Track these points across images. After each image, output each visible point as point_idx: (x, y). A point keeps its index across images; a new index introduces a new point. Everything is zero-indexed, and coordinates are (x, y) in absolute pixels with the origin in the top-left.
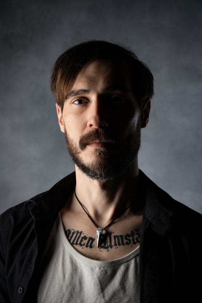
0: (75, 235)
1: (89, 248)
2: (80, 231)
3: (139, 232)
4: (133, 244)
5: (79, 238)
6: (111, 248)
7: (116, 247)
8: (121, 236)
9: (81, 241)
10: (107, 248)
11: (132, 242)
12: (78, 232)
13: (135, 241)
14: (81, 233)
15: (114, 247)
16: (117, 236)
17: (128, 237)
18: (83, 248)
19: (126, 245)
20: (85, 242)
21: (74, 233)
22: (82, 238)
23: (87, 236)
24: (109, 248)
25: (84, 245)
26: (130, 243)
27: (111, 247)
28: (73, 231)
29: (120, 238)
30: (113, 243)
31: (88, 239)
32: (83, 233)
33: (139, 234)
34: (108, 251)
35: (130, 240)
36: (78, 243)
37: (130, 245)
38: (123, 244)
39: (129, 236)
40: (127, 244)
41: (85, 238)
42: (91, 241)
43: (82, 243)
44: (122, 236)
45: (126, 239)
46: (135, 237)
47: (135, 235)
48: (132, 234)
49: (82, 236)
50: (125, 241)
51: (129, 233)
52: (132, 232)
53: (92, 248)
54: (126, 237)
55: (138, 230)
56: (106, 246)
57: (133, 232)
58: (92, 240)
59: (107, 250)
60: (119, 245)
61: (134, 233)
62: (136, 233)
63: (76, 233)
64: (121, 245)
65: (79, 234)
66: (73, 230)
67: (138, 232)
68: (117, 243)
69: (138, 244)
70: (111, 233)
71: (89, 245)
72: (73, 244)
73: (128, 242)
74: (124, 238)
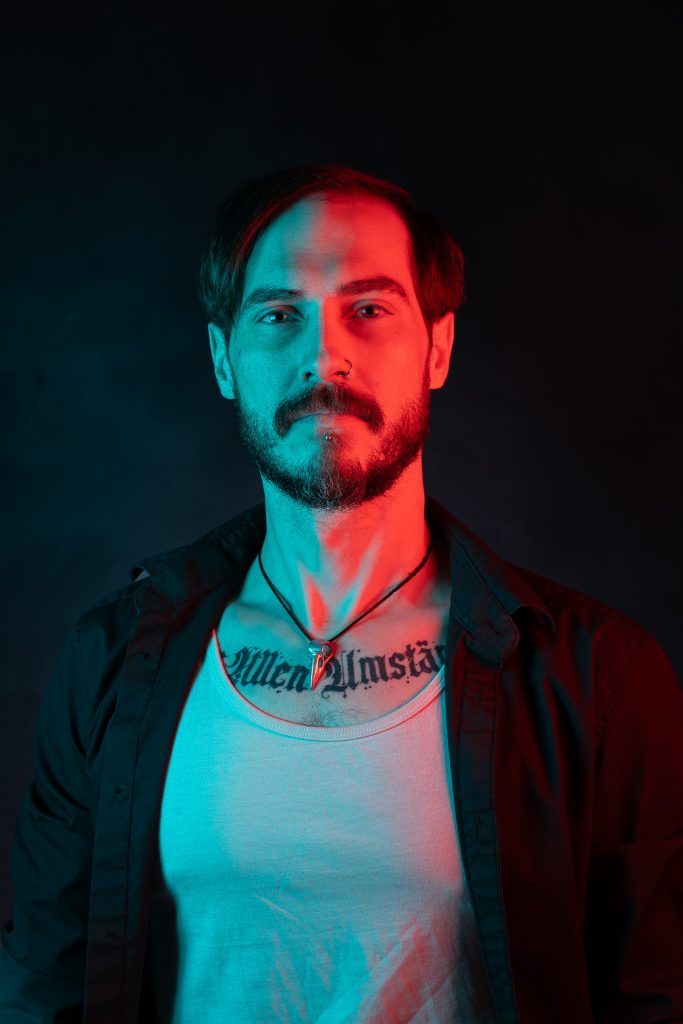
0: (259, 662)
1: (293, 691)
2: (272, 651)
3: (427, 647)
4: (412, 675)
5: (269, 668)
6: (353, 689)
7: (367, 686)
8: (378, 658)
9: (276, 675)
10: (342, 689)
11: (408, 671)
12: (267, 654)
13: (418, 668)
14: (275, 655)
15: (361, 687)
16: (369, 660)
17: (397, 661)
18: (278, 692)
19: (394, 680)
20: (286, 677)
21: (256, 656)
22: (278, 669)
23: (291, 664)
24: (348, 690)
25: (282, 684)
26: (403, 673)
27: (353, 685)
28: (254, 652)
29: (376, 663)
30: (358, 677)
31: (292, 671)
32: (280, 655)
33: (428, 652)
34: (345, 696)
35: (402, 668)
36: (268, 679)
37: (404, 679)
38: (385, 678)
39: (401, 657)
40: (396, 676)
41: (285, 667)
42: (300, 675)
43: (278, 680)
44: (381, 660)
45: (393, 664)
46: (418, 658)
47: (415, 655)
48: (410, 652)
49: (279, 662)
50: (390, 670)
51: (402, 650)
52: (408, 647)
53: (304, 691)
54: (392, 661)
55: (425, 643)
56: (340, 685)
57: (412, 648)
58: (305, 671)
59: (342, 694)
60: (375, 680)
61: (414, 649)
62: (418, 649)
63: (263, 656)
64: (381, 680)
65: (270, 659)
66: (256, 648)
67: (423, 647)
68: (368, 676)
69: (424, 676)
70: (352, 653)
71: (295, 685)
72: (254, 681)
73: (399, 672)
74: (387, 662)
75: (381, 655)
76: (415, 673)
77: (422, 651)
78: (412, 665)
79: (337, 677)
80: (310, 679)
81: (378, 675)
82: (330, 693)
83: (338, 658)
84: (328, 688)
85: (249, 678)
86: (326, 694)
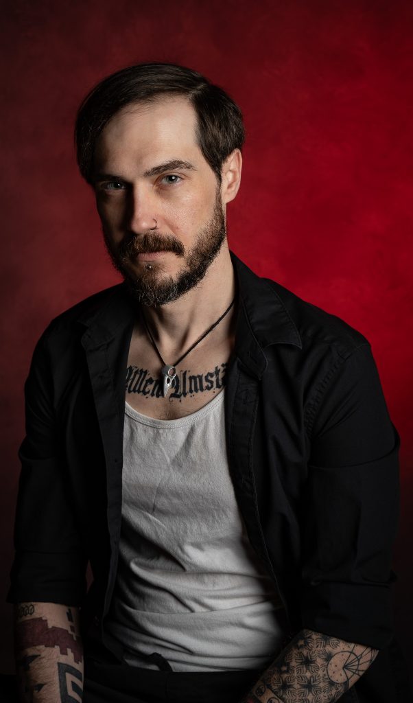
0: (137, 377)
1: (155, 397)
2: (144, 369)
4: (216, 388)
5: (142, 382)
6: (185, 396)
7: (192, 395)
9: (145, 386)
10: (179, 396)
11: (215, 386)
12: (141, 371)
13: (221, 383)
14: (146, 372)
15: (189, 395)
16: (194, 377)
17: (209, 378)
18: (147, 398)
19: (206, 391)
21: (136, 373)
22: (147, 381)
23: (153, 379)
24: (182, 397)
25: (148, 392)
26: (212, 386)
27: (185, 394)
28: (135, 370)
29: (198, 379)
30: (188, 389)
31: (154, 383)
32: (148, 373)
34: (181, 401)
35: (212, 382)
36: (142, 389)
37: (212, 390)
38: (202, 389)
39: (211, 375)
40: (207, 388)
41: (150, 381)
42: (158, 386)
43: (147, 390)
44: (200, 377)
45: (207, 380)
47: (220, 373)
48: (217, 372)
49: (147, 377)
50: (205, 384)
51: (213, 370)
53: (161, 397)
54: (206, 377)
56: (178, 394)
57: (218, 369)
58: (160, 384)
59: (179, 399)
60: (196, 390)
61: (220, 370)
62: (222, 369)
63: (139, 372)
64: (199, 391)
65: (143, 374)
66: (136, 367)
68: (193, 388)
70: (185, 372)
71: (155, 393)
72: (134, 391)
73: (210, 385)
74: (204, 378)
75: (201, 374)
76: (218, 386)
78: (217, 380)
79: (177, 388)
81: (198, 387)
82: (174, 399)
83: (178, 375)
84: (172, 395)
85: (132, 389)
86: (171, 399)
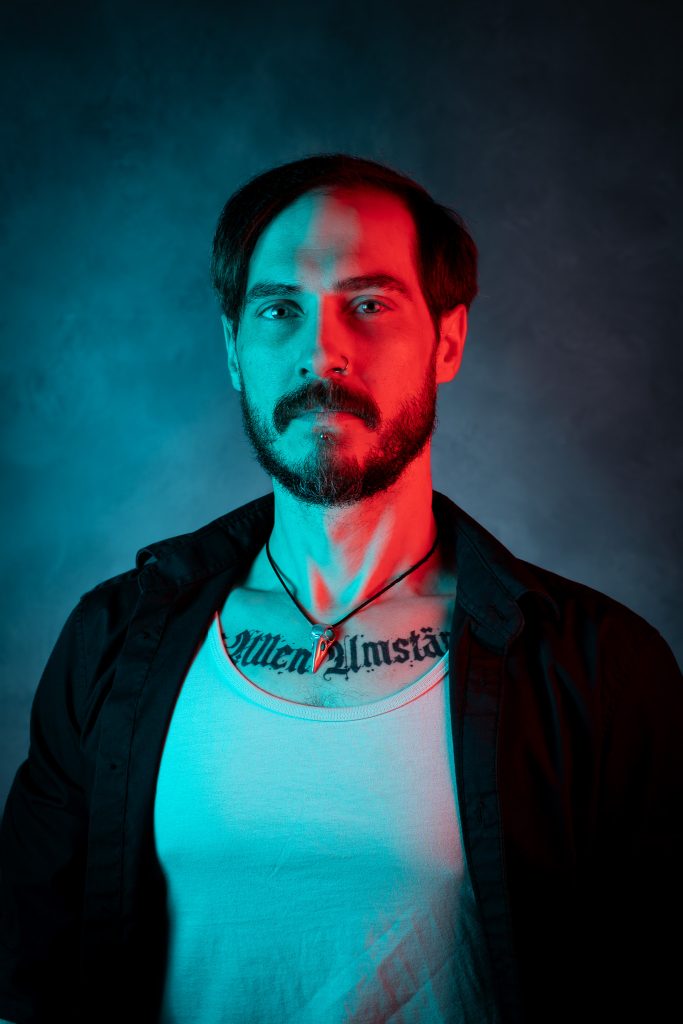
0: (260, 644)
1: (295, 673)
2: (274, 634)
3: (432, 633)
4: (416, 659)
5: (270, 650)
6: (356, 671)
7: (370, 669)
8: (381, 643)
9: (278, 657)
10: (344, 672)
11: (412, 655)
12: (269, 637)
13: (422, 653)
14: (277, 639)
15: (363, 670)
16: (373, 645)
17: (401, 646)
18: (279, 673)
19: (397, 663)
20: (288, 659)
21: (257, 639)
22: (280, 651)
23: (293, 647)
24: (351, 673)
25: (284, 665)
27: (355, 668)
28: (255, 635)
29: (379, 648)
30: (360, 660)
31: (294, 654)
32: (282, 639)
33: (433, 639)
34: (347, 678)
35: (406, 653)
36: (269, 660)
37: (408, 662)
38: (388, 661)
39: (405, 643)
40: (399, 660)
41: (287, 650)
42: (302, 657)
43: (280, 662)
44: (384, 645)
45: (397, 649)
46: (422, 643)
47: (420, 640)
48: (414, 638)
49: (280, 645)
50: (393, 654)
52: (413, 633)
53: (306, 674)
54: (395, 646)
55: (430, 630)
56: (343, 668)
57: (416, 634)
58: (307, 655)
59: (344, 676)
60: (378, 663)
61: (419, 636)
62: (423, 635)
63: (264, 639)
64: (383, 664)
65: (271, 642)
66: (257, 632)
67: (428, 633)
68: (371, 659)
69: (428, 660)
70: (355, 638)
71: (297, 666)
72: (255, 662)
73: (402, 656)
74: (390, 647)
75: (385, 640)
76: (418, 657)
77: (427, 637)
78: (416, 650)
79: (340, 660)
80: (312, 662)
81: (381, 659)
82: (332, 675)
83: (341, 642)
84: (330, 671)
85: (249, 659)
86: (327, 676)
